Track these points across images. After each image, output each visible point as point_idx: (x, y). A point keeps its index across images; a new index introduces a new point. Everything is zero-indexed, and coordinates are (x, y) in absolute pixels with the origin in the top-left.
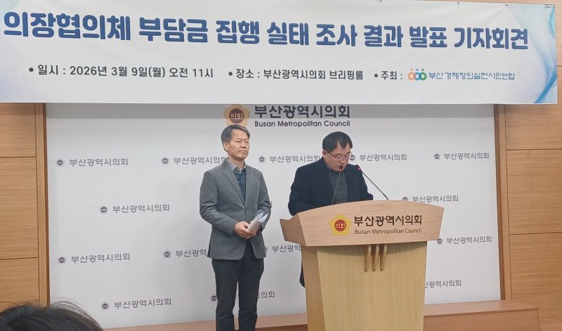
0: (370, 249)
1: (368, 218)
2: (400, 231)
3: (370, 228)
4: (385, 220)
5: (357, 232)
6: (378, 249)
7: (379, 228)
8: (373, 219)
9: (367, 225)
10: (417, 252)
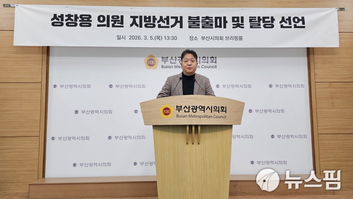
0: (188, 128)
1: (186, 106)
2: (209, 117)
3: (187, 114)
4: (198, 109)
5: (178, 116)
6: (193, 128)
7: (193, 114)
8: (189, 107)
9: (185, 112)
10: (225, 133)
